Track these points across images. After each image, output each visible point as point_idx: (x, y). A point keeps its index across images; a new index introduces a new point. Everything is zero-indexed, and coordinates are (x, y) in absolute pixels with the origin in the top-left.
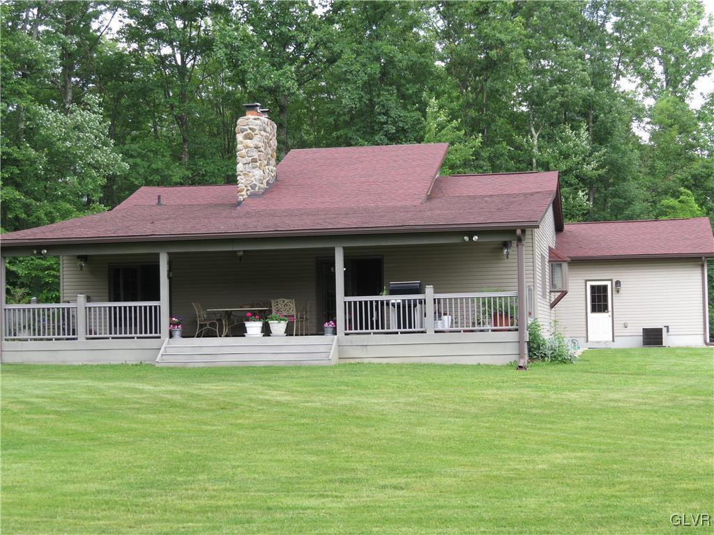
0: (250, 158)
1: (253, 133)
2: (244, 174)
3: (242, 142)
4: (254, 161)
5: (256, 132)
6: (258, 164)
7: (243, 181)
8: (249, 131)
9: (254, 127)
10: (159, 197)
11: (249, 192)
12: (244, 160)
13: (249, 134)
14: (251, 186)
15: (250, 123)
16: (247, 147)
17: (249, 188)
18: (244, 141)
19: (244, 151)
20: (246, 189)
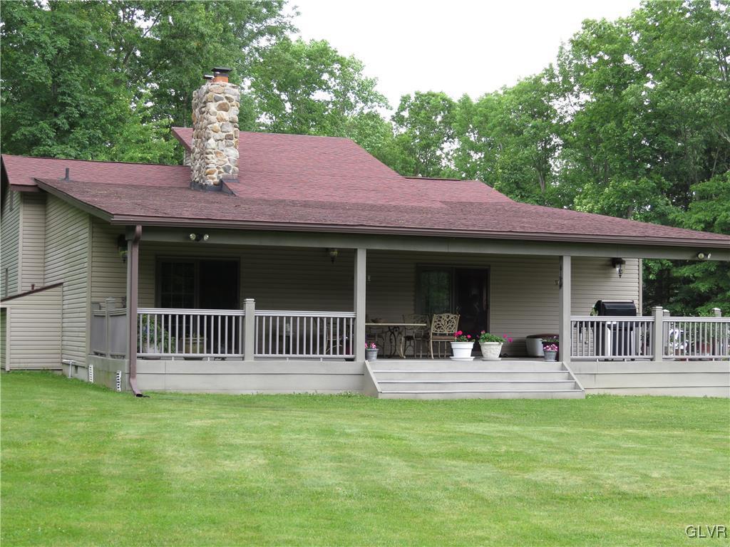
0: (224, 134)
1: (229, 104)
2: (216, 153)
3: (215, 114)
4: (229, 137)
5: (234, 103)
6: (233, 142)
7: (214, 161)
8: (225, 101)
9: (231, 96)
10: (67, 170)
11: (221, 176)
12: (218, 136)
13: (224, 104)
14: (224, 169)
15: (225, 91)
16: (222, 120)
17: (222, 170)
18: (218, 112)
19: (217, 125)
20: (217, 171)
